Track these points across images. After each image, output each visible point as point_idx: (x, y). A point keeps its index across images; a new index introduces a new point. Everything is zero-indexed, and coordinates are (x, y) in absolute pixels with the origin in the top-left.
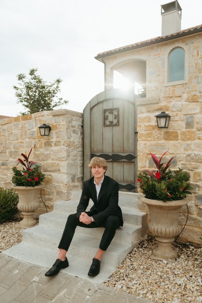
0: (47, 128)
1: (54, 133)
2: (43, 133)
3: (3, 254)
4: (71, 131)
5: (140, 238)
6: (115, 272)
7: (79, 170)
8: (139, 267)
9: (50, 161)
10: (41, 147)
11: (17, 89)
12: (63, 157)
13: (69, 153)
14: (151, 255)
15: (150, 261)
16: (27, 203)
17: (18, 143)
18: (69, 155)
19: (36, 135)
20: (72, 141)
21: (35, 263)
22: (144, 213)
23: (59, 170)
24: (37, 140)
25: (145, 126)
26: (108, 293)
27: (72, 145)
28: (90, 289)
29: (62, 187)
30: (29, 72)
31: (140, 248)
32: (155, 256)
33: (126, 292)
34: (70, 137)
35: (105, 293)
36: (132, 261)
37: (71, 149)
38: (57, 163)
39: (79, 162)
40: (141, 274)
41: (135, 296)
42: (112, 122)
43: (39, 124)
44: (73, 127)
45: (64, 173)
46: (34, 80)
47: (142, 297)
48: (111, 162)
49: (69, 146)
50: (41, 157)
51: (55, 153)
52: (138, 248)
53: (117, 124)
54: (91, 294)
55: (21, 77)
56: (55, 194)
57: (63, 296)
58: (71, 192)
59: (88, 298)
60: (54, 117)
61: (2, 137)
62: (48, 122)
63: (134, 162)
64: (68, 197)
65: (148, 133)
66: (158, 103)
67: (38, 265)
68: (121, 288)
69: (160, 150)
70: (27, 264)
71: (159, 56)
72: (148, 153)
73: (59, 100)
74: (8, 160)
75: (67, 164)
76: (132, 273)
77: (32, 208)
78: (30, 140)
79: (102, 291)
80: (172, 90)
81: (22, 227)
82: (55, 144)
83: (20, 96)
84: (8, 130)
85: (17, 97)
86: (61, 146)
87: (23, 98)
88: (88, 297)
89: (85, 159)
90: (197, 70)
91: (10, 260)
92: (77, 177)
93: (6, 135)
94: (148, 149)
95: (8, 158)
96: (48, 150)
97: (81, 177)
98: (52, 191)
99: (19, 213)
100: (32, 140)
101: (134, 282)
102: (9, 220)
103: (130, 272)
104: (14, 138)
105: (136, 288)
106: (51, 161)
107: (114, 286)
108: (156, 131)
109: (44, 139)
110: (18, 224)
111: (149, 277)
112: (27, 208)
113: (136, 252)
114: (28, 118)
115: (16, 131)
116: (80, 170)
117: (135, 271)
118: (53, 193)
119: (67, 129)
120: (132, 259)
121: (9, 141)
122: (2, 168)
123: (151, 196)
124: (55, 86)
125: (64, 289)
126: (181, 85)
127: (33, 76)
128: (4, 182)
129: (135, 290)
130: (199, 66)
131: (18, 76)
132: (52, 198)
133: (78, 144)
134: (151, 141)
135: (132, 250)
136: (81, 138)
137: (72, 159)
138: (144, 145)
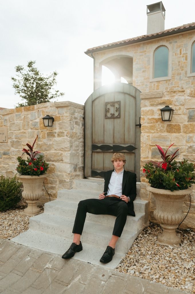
0: (50, 119)
1: (57, 124)
2: (46, 124)
3: (12, 241)
4: (73, 123)
5: (144, 224)
6: (125, 258)
7: (80, 160)
8: (147, 252)
9: (52, 151)
10: (44, 137)
11: (15, 81)
12: (67, 148)
13: (72, 144)
14: (156, 241)
15: (156, 246)
16: (32, 192)
17: (20, 133)
18: (72, 145)
19: (39, 125)
20: (75, 132)
21: (45, 250)
22: (147, 202)
23: (62, 160)
24: (40, 131)
25: (149, 119)
26: (122, 278)
27: (74, 136)
28: (104, 275)
29: (65, 176)
30: (27, 64)
31: (145, 234)
32: (160, 241)
33: (139, 277)
34: (72, 128)
35: (119, 278)
36: (139, 247)
37: (73, 140)
38: (60, 153)
39: (80, 152)
40: (150, 260)
41: (148, 281)
42: (114, 114)
43: (42, 115)
44: (75, 118)
45: (67, 163)
46: (31, 72)
47: (155, 282)
48: (112, 152)
49: (71, 137)
50: (44, 147)
51: (58, 143)
52: (143, 234)
53: (119, 117)
54: (106, 280)
55: (19, 69)
56: (58, 182)
57: (78, 282)
58: (74, 180)
59: (103, 284)
60: (57, 109)
61: (3, 127)
62: (52, 114)
63: (134, 153)
64: (71, 186)
65: (152, 126)
66: (161, 97)
67: (49, 252)
68: (134, 273)
69: (163, 142)
70: (38, 251)
71: (145, 53)
72: (151, 145)
73: (56, 92)
74: (9, 150)
75: (70, 154)
76: (141, 258)
77: (37, 197)
78: (32, 130)
79: (116, 276)
80: (157, 85)
81: (27, 214)
82: (58, 135)
83: (18, 87)
84: (9, 120)
85: (15, 88)
86: (64, 136)
87: (21, 90)
88: (103, 282)
89: (86, 149)
90: (179, 68)
91: (20, 247)
92: (78, 167)
93: (8, 125)
94: (151, 141)
95: (10, 148)
96: (51, 140)
97: (82, 166)
98: (55, 180)
99: (21, 201)
100: (35, 130)
101: (145, 267)
102: (12, 208)
103: (139, 257)
104: (16, 129)
105: (148, 273)
106: (54, 152)
107: (126, 271)
108: (159, 124)
109: (47, 130)
110: (23, 212)
111: (158, 262)
112: (32, 197)
113: (141, 238)
114: (31, 109)
115: (18, 122)
117: (144, 257)
118: (56, 182)
119: (70, 120)
120: (139, 245)
121: (11, 131)
122: (4, 158)
123: (157, 186)
124: (52, 79)
125: (79, 275)
126: (165, 81)
127: (31, 68)
128: (6, 171)
129: (148, 274)
130: (181, 64)
131: (16, 68)
132: (55, 187)
133: (80, 135)
134: (153, 133)
135: (138, 237)
136: (82, 129)
137: (74, 149)
138: (148, 136)
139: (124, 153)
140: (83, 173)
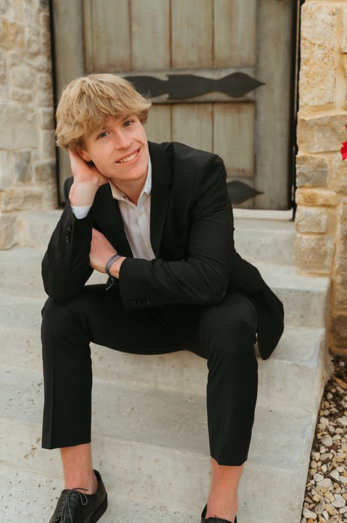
7: (42, 139)
13: (5, 71)
18: (4, 76)
20: (13, 24)
22: (324, 282)
27: (11, 37)
37: (8, 55)
39: (41, 110)
48: (164, 104)
52: (331, 416)
58: (20, 216)
63: (252, 102)
64: (9, 237)
72: (346, 51)
92: (34, 164)
94: (345, 35)
97: (49, 164)
113: (333, 435)
116: (45, 141)
120: (335, 475)
133: (34, 38)
135: (317, 432)
136: (41, 20)
137: (15, 94)
138: (333, 14)
139: (213, 103)
140: (55, 190)
